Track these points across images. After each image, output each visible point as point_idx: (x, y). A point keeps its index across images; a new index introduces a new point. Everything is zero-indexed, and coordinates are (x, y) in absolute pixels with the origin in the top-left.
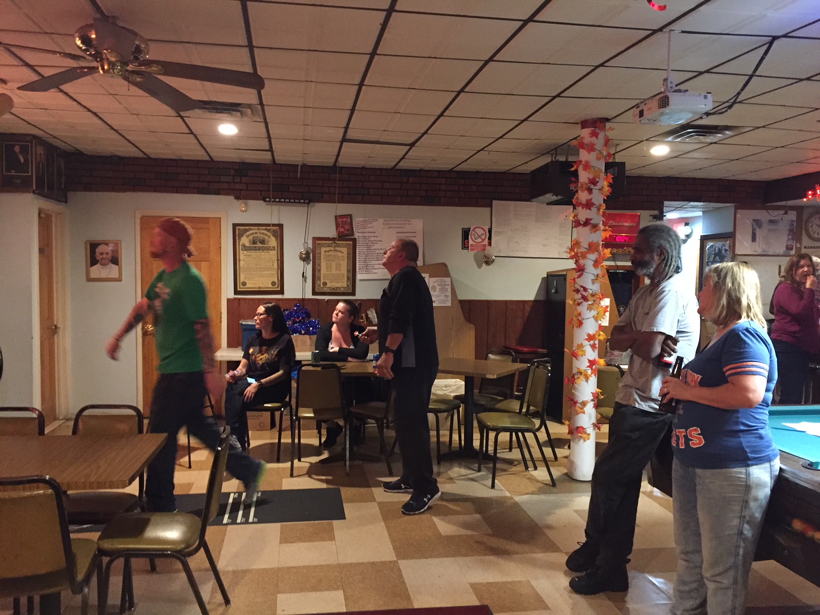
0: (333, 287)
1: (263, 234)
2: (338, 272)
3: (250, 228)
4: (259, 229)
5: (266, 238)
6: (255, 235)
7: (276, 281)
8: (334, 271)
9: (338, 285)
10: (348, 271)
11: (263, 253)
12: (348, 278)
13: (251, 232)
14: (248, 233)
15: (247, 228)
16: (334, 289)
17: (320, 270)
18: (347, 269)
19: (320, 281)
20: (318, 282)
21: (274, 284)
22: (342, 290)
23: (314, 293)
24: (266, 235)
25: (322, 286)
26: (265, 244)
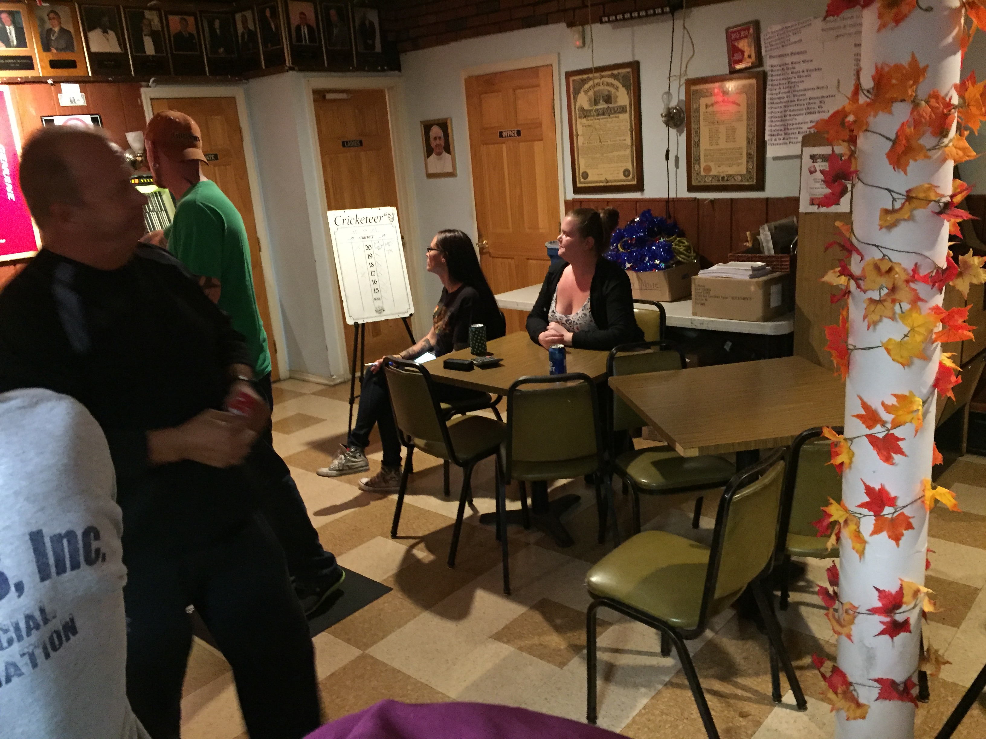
0: (722, 175)
1: (608, 84)
2: (730, 145)
3: (588, 77)
4: (602, 77)
5: (613, 90)
6: (597, 89)
7: (630, 168)
8: (723, 144)
9: (731, 171)
10: (749, 142)
11: (609, 120)
12: (749, 155)
13: (591, 83)
14: (586, 86)
15: (585, 76)
16: (723, 178)
17: (698, 144)
18: (748, 138)
19: (699, 164)
20: (697, 167)
21: (627, 173)
22: (738, 181)
23: (691, 188)
24: (612, 85)
25: (702, 173)
26: (611, 103)
